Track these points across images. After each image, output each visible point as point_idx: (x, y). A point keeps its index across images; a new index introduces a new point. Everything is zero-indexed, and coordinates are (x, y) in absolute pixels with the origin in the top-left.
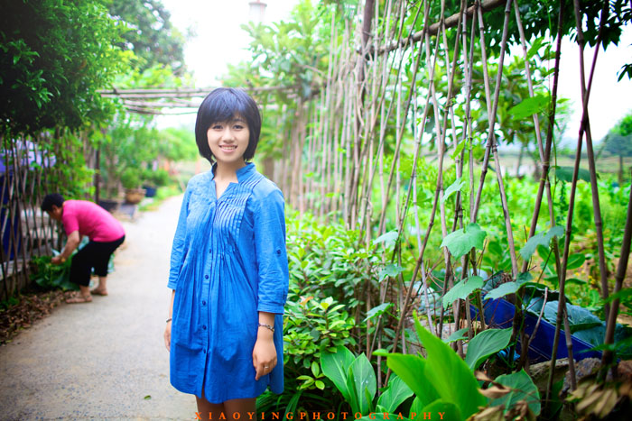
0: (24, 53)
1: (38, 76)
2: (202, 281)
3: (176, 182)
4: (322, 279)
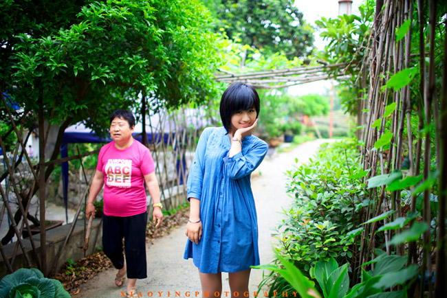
3: (313, 131)
4: (328, 207)
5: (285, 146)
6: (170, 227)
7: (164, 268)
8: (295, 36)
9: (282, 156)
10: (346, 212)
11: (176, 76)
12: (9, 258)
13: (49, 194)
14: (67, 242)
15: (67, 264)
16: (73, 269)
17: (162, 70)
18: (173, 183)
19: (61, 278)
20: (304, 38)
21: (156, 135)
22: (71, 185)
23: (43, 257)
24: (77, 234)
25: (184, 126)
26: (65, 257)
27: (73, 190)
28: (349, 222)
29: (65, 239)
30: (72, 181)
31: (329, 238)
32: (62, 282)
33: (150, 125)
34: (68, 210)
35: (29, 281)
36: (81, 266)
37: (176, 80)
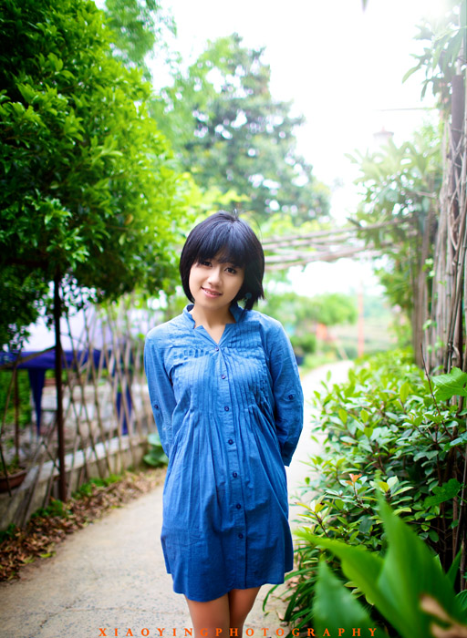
0: (57, 212)
1: (73, 235)
2: (225, 448)
3: (335, 350)
4: (391, 451)
6: (108, 507)
7: (96, 579)
8: (301, 199)
10: (424, 459)
18: (111, 435)
20: (314, 203)
21: (80, 353)
25: (128, 337)
28: (430, 477)
33: (70, 335)
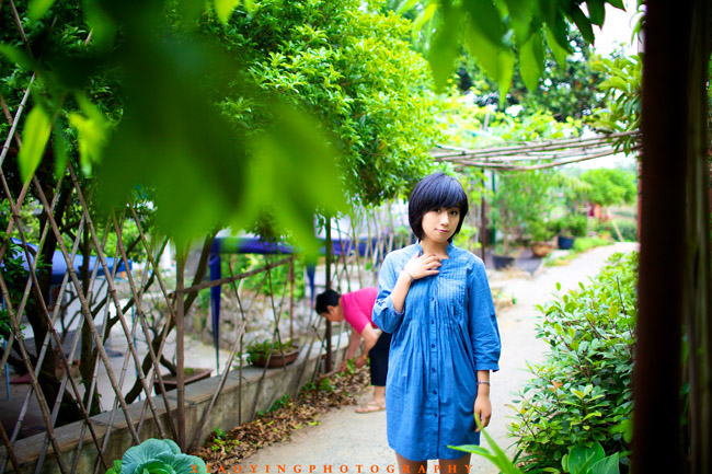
2: (429, 349)
3: (609, 229)
4: (596, 363)
5: (557, 254)
8: (576, 77)
9: (553, 271)
10: (621, 372)
11: (372, 160)
12: (135, 422)
13: (193, 327)
14: (215, 404)
15: (214, 434)
16: (222, 443)
17: (351, 153)
19: (205, 455)
20: (590, 80)
22: (224, 314)
23: (181, 424)
24: (229, 392)
25: (390, 229)
26: (211, 424)
27: (229, 322)
28: (626, 387)
29: (211, 399)
30: (227, 307)
31: (592, 411)
32: (205, 460)
33: (338, 230)
34: (221, 352)
35: (161, 458)
36: (234, 438)
37: (372, 166)
